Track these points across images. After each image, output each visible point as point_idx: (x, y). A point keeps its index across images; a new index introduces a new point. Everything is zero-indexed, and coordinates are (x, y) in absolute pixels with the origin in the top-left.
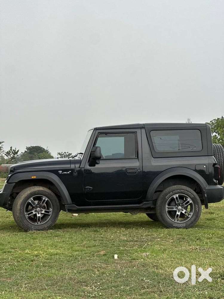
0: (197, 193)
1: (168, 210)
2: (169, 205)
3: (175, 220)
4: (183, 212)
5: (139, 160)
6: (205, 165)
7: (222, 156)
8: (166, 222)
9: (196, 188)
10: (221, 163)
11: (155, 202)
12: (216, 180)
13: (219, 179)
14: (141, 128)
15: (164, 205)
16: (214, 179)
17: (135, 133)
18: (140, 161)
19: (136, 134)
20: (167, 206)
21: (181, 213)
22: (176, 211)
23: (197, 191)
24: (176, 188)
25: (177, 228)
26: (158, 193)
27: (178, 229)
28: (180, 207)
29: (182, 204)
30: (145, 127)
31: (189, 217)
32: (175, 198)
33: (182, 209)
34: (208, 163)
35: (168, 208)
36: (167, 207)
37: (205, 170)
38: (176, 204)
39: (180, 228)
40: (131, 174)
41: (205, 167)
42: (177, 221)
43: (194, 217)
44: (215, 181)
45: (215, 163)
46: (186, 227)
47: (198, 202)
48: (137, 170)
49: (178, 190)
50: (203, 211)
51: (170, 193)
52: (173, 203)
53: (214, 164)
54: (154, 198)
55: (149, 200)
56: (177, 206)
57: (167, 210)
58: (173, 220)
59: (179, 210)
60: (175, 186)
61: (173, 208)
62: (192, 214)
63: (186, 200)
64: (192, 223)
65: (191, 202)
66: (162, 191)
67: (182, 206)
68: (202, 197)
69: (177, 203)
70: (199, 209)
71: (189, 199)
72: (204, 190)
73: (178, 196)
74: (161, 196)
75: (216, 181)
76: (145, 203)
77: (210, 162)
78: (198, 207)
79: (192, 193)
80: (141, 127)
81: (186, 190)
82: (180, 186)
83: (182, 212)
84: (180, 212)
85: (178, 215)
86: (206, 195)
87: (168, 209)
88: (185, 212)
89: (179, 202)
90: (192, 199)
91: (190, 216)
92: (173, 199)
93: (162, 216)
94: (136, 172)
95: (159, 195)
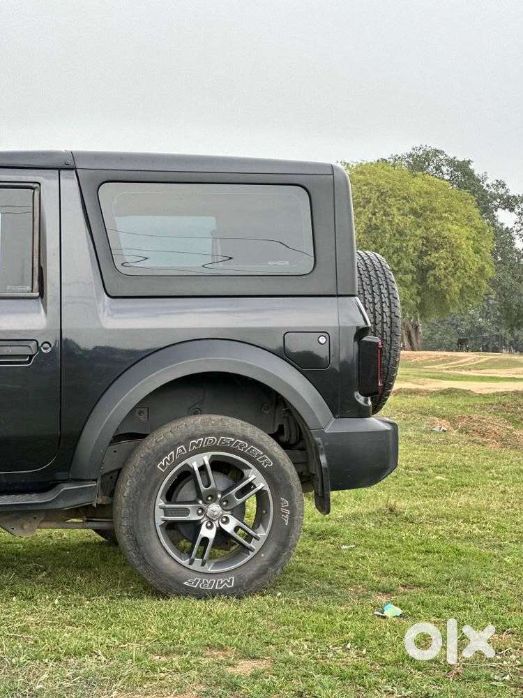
0: (285, 446)
1: (166, 521)
2: (169, 497)
3: (191, 563)
4: (229, 528)
5: (45, 306)
6: (323, 332)
7: (387, 300)
8: (156, 570)
9: (281, 427)
10: (382, 327)
11: (111, 481)
12: (366, 395)
13: (377, 393)
14: (59, 169)
15: (150, 499)
16: (357, 394)
17: (32, 187)
18: (53, 307)
19: (37, 193)
20: (161, 502)
21: (221, 531)
22: (197, 526)
23: (284, 438)
24: (201, 427)
25: (201, 595)
26: (126, 444)
27: (206, 598)
28: (215, 508)
29: (223, 493)
30: (78, 166)
31: (252, 550)
32: (196, 469)
33: (221, 517)
34: (335, 324)
35: (166, 512)
36: (161, 508)
37: (323, 353)
38: (199, 495)
39: (214, 594)
40: (11, 363)
41: (322, 340)
42: (203, 564)
43: (272, 548)
44: (361, 399)
45: (362, 324)
46: (239, 592)
47: (291, 488)
48: (38, 349)
49: (208, 435)
50: (307, 523)
51: (174, 448)
52: (186, 491)
53: (361, 332)
54: (108, 467)
55: (84, 478)
56: (204, 502)
57: (160, 517)
58: (185, 562)
59: (211, 521)
60: (199, 419)
61: (187, 512)
62: (262, 533)
63: (241, 477)
64: (263, 572)
65: (261, 485)
66: (144, 436)
67: (226, 502)
68: (306, 463)
69: (203, 488)
70: (292, 516)
71: (253, 475)
72: (318, 439)
73: (207, 463)
74: (138, 460)
75: (366, 401)
76: (66, 487)
77: (346, 322)
78: (292, 508)
79: (265, 452)
80: (61, 165)
81: (245, 438)
82: (219, 417)
83: (224, 526)
84: (214, 530)
85: (205, 540)
86: (323, 459)
87: (165, 515)
88: (236, 529)
89: (213, 485)
90: (266, 474)
91: (255, 545)
92: (186, 475)
93: (136, 543)
94: (31, 356)
95: (131, 453)
